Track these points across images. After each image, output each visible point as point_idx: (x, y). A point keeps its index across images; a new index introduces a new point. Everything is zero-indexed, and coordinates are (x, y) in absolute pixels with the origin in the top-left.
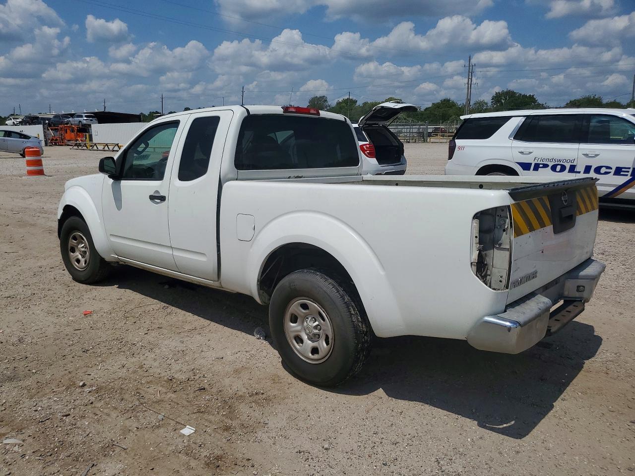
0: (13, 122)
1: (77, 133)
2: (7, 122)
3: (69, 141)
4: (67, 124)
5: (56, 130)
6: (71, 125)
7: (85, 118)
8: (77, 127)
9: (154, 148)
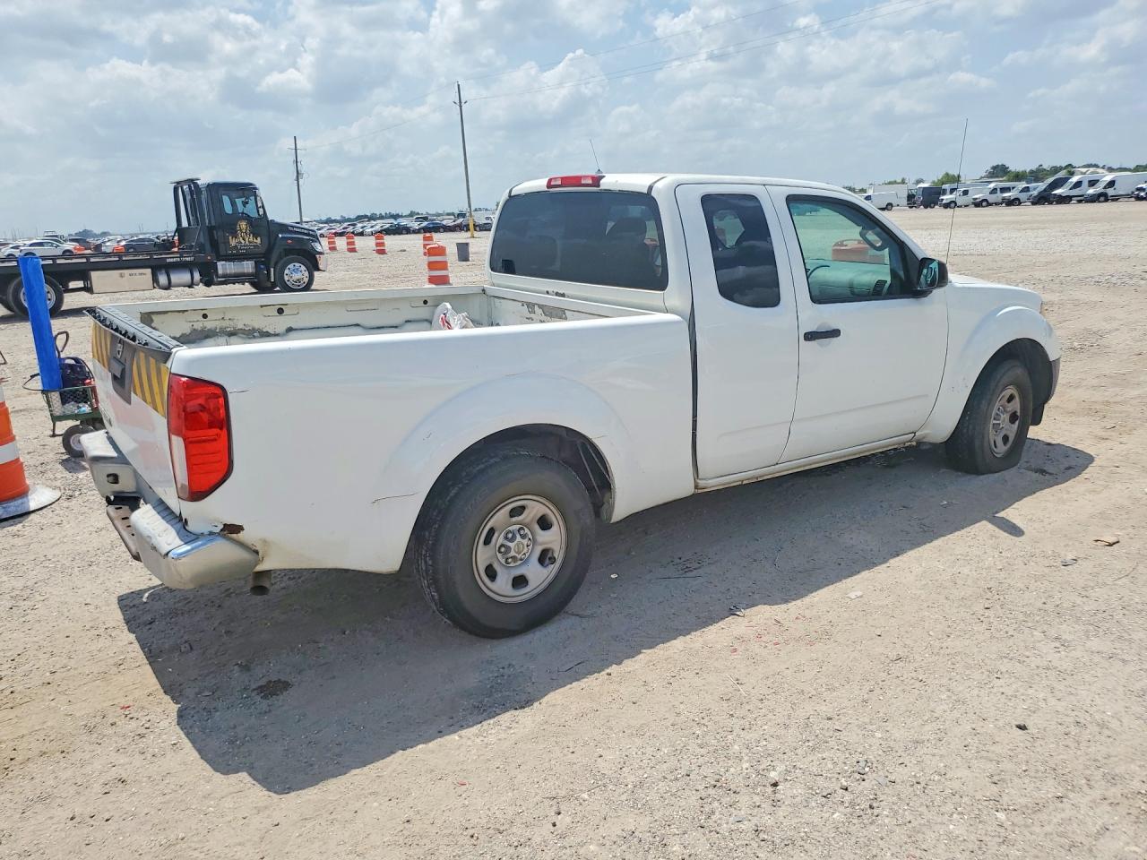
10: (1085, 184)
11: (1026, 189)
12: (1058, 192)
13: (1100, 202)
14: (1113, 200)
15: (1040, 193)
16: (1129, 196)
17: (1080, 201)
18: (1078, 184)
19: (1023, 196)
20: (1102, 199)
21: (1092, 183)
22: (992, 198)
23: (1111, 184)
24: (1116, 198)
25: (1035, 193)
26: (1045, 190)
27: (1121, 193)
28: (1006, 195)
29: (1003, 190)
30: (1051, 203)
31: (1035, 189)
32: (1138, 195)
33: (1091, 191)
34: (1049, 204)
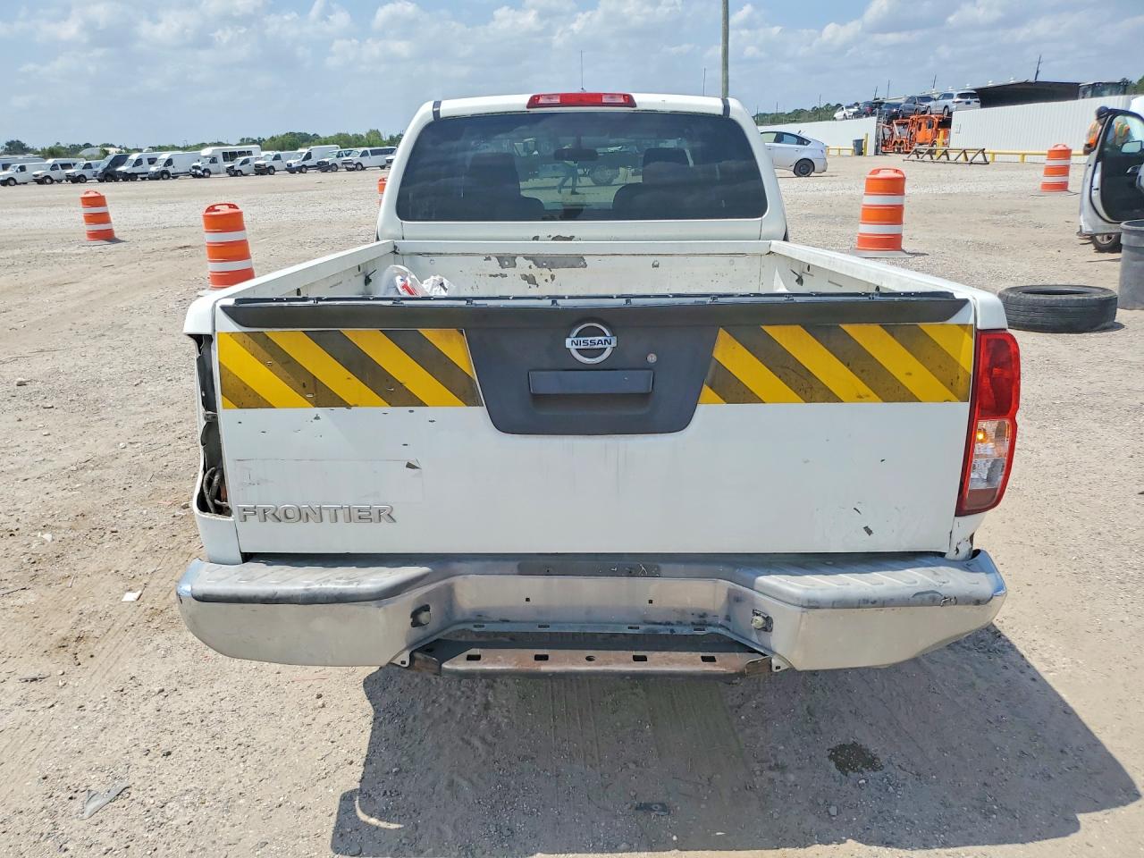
0: (845, 115)
1: (936, 130)
2: (836, 115)
3: (921, 144)
4: (925, 112)
5: (905, 125)
6: (931, 114)
7: (958, 100)
8: (940, 119)
9: (1024, 155)
10: (145, 162)
11: (88, 166)
12: (122, 168)
13: (164, 179)
14: (174, 178)
15: (104, 170)
16: (187, 174)
17: (143, 179)
18: (139, 162)
19: (87, 173)
20: (165, 176)
21: (152, 161)
22: (54, 175)
23: (169, 162)
24: (175, 176)
25: (100, 170)
26: (108, 167)
27: (178, 171)
28: (69, 171)
29: (64, 166)
30: (116, 180)
31: (97, 166)
32: (196, 173)
33: (153, 169)
34: (115, 181)
